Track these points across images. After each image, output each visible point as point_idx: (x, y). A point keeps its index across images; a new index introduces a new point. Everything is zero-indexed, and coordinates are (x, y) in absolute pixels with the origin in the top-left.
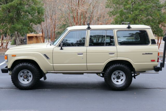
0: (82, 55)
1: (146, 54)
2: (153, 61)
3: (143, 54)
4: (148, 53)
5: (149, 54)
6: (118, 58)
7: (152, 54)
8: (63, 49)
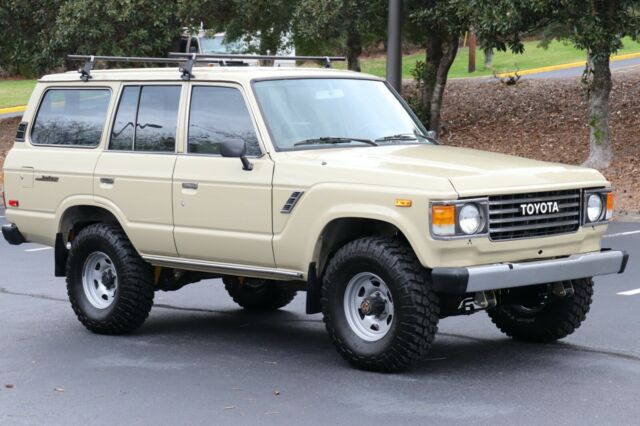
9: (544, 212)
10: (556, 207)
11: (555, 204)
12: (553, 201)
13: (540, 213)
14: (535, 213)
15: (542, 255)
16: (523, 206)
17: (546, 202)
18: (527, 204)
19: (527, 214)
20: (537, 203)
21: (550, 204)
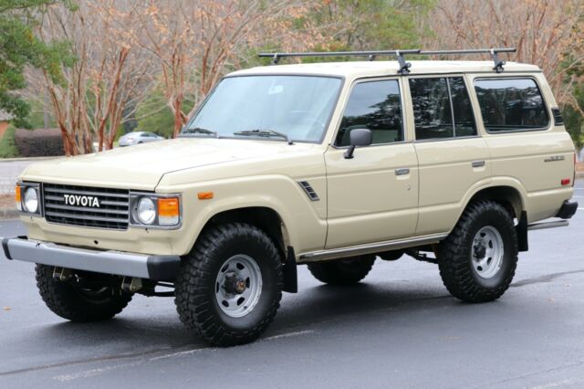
0: (407, 176)
1: (552, 159)
5: (557, 159)
7: (563, 158)
8: (353, 157)
9: (84, 205)
10: (96, 202)
11: (96, 199)
12: (94, 196)
13: (81, 205)
14: (75, 205)
15: (98, 246)
16: (66, 196)
17: (87, 196)
18: (70, 195)
19: (69, 204)
20: (78, 195)
21: (90, 198)
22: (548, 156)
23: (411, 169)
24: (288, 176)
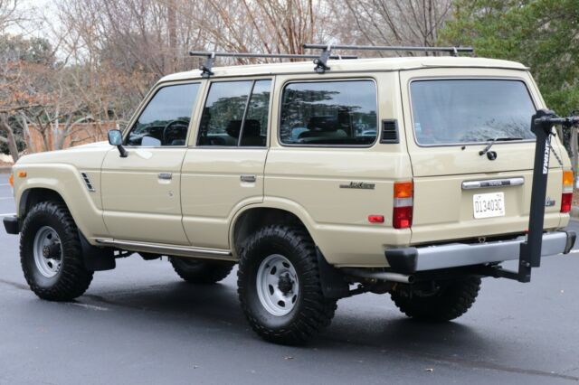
0: (168, 182)
1: (352, 186)
2: (378, 220)
3: (342, 187)
4: (358, 181)
5: (360, 186)
6: (266, 198)
7: (372, 187)
8: (126, 156)
22: (347, 182)
23: (174, 174)
24: (74, 165)
